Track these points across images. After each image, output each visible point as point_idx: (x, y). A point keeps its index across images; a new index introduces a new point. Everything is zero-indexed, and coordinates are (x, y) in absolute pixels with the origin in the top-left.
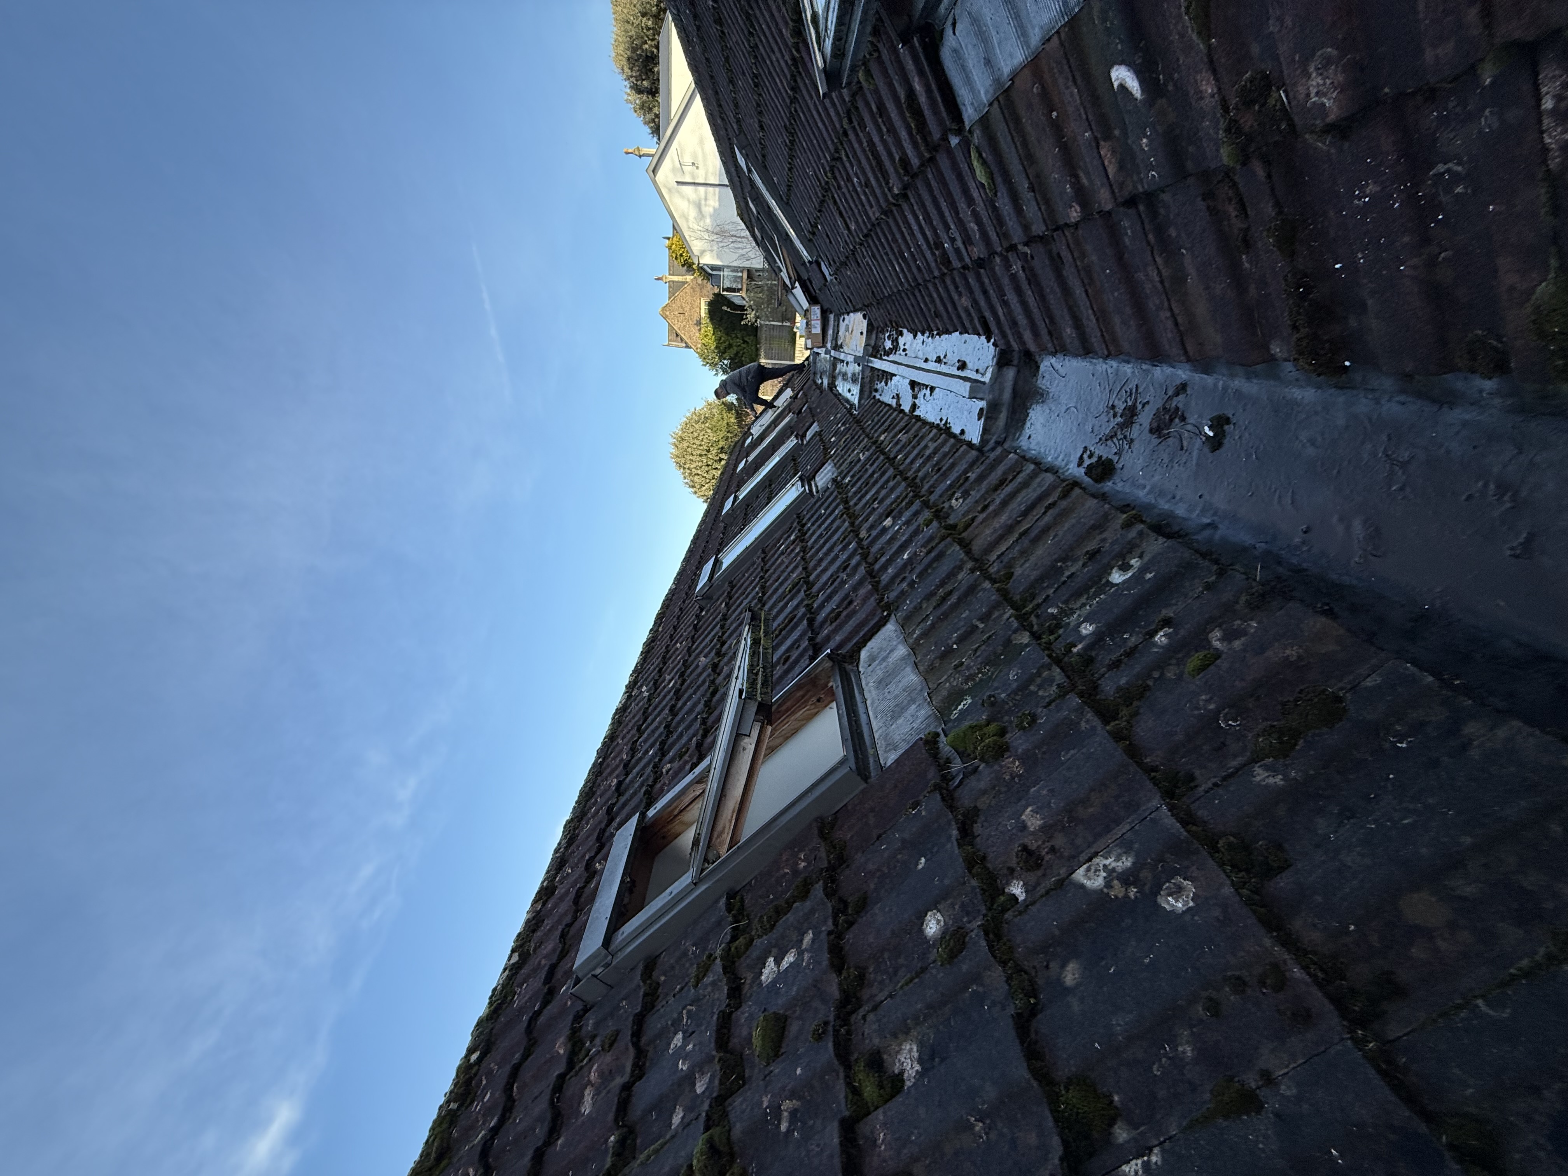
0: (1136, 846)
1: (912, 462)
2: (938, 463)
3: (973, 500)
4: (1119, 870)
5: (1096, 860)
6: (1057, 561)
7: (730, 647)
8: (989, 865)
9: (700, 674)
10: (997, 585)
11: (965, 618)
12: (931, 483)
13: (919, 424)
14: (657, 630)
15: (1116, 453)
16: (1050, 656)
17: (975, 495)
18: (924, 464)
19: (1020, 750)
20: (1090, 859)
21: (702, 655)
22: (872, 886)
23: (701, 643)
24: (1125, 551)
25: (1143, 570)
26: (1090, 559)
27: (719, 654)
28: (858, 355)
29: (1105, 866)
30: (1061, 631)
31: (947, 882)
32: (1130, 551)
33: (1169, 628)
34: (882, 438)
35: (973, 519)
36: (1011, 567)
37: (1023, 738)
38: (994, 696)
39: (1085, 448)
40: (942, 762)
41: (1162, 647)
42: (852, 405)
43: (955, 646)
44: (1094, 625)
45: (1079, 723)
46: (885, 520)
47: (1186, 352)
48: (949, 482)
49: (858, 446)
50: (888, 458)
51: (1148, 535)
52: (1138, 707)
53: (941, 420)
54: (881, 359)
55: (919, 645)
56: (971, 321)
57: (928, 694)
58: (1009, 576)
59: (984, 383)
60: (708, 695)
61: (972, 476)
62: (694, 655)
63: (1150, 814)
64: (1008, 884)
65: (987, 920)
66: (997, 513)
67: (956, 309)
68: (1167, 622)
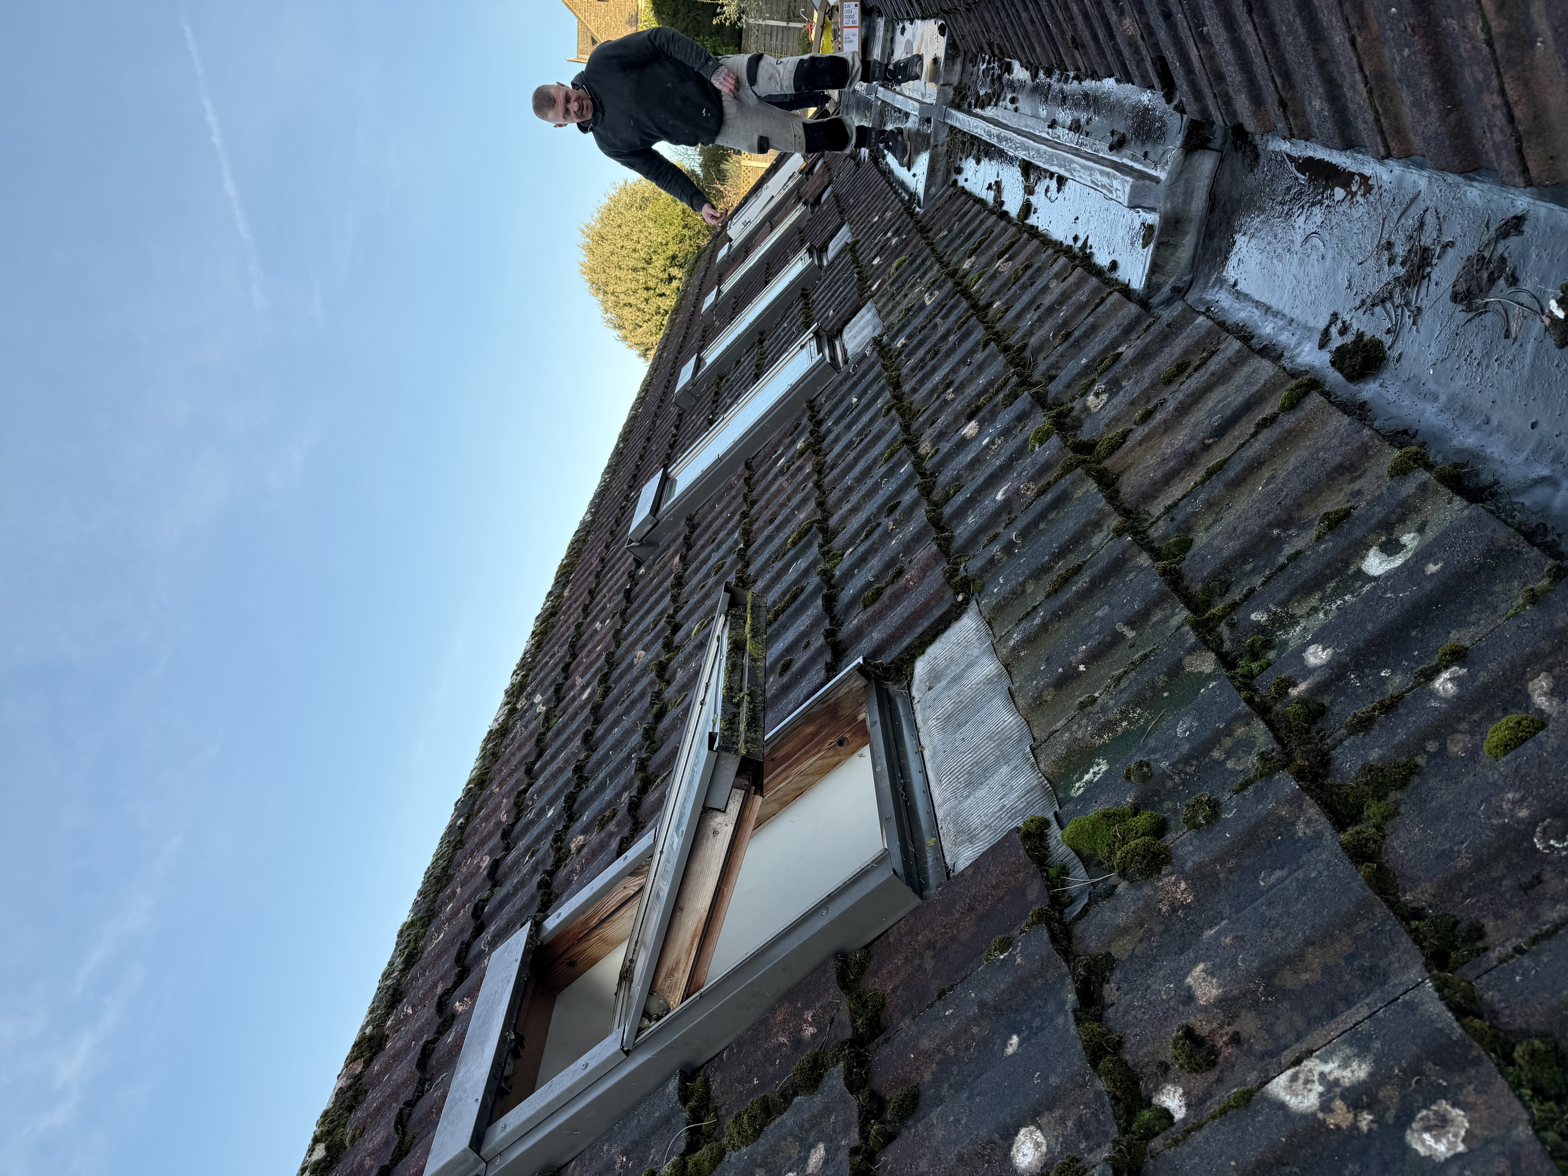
0: (1377, 1045)
1: (1019, 316)
2: (1066, 322)
3: (1127, 399)
4: (1347, 1083)
5: (1307, 1064)
6: (1270, 525)
7: (688, 635)
8: (1127, 1057)
9: (636, 680)
10: (1161, 564)
11: (1102, 619)
12: (1052, 359)
13: (1035, 243)
14: (560, 595)
15: (1389, 331)
16: (1249, 701)
17: (1130, 388)
18: (1040, 321)
19: (1189, 864)
20: (1297, 1062)
21: (640, 646)
22: (928, 1077)
23: (638, 624)
24: (1394, 517)
25: (1423, 556)
26: (1330, 528)
27: (668, 646)
28: (928, 101)
29: (1322, 1075)
30: (1272, 655)
31: (1054, 1080)
32: (1402, 519)
33: (1461, 667)
34: (966, 265)
35: (1125, 436)
36: (1189, 529)
37: (1196, 842)
38: (1148, 765)
39: (1335, 316)
40: (1053, 872)
41: (1446, 700)
42: (913, 195)
43: (1082, 668)
44: (1329, 651)
45: (1293, 824)
46: (966, 424)
47: (1525, 170)
48: (1084, 361)
49: (922, 277)
50: (974, 306)
51: (1436, 492)
52: (1397, 803)
53: (1076, 239)
54: (969, 113)
55: (1018, 658)
56: (1140, 63)
57: (1033, 749)
58: (1185, 545)
59: (1157, 180)
60: (650, 717)
61: (1127, 351)
62: (625, 645)
63: (1405, 992)
64: (1157, 1089)
65: (1120, 1151)
66: (1168, 427)
67: (1112, 36)
68: (1458, 656)
